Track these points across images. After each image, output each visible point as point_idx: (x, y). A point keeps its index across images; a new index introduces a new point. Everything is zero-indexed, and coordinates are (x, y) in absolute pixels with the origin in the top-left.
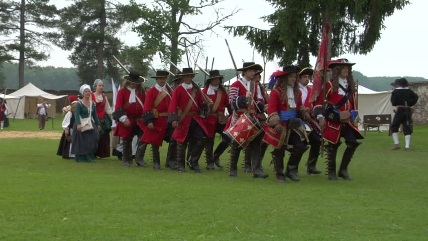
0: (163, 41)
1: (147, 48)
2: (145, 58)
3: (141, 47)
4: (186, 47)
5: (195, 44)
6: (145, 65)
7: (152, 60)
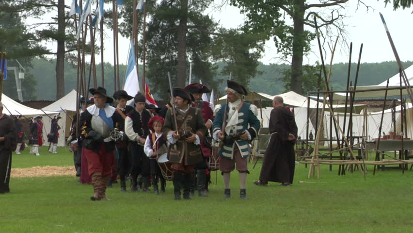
0: (281, 19)
1: (255, 30)
2: (252, 47)
3: (245, 29)
4: (317, 27)
5: (331, 22)
6: (252, 59)
7: (263, 51)
